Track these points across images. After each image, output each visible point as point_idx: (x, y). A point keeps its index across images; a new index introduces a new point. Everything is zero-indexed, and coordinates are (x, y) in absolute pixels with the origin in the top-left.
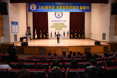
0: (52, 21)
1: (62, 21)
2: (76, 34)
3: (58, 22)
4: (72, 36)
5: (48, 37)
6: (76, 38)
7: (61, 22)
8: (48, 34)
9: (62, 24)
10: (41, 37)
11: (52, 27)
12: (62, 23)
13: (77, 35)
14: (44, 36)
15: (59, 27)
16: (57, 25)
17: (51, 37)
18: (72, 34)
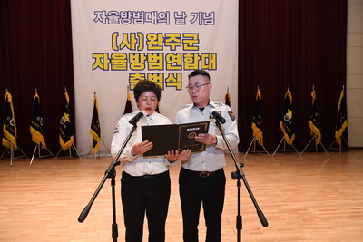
0: (103, 17)
1: (181, 18)
2: (289, 114)
3: (147, 28)
4: (258, 133)
5: (64, 145)
6: (288, 150)
7: (172, 28)
8: (66, 118)
9: (182, 39)
10: (11, 140)
11: (104, 62)
12: (181, 29)
13: (298, 127)
14: (38, 137)
15: (158, 61)
16: (146, 46)
17: (94, 146)
18: (259, 117)
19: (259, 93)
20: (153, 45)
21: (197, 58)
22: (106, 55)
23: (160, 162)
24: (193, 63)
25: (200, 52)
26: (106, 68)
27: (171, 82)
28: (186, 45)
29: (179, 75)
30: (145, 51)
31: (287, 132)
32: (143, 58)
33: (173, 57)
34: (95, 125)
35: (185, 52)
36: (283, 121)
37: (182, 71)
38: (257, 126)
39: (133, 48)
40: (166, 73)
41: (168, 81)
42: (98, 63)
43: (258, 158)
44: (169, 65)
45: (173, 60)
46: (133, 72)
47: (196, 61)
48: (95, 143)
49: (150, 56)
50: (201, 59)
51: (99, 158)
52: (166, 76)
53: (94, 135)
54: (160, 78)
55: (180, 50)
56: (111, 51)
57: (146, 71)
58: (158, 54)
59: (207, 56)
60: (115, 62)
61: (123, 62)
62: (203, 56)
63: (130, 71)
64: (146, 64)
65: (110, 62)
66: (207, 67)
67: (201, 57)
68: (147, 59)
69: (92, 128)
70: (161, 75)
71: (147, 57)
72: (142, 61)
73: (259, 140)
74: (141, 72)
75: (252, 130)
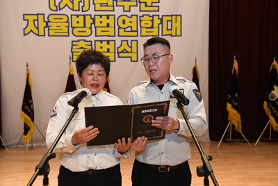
2: (276, 92)
11: (38, 25)
15: (108, 25)
16: (92, 6)
17: (25, 133)
18: (236, 95)
19: (236, 65)
20: (101, 5)
21: (157, 21)
22: (41, 17)
23: (108, 153)
24: (152, 27)
25: (161, 14)
26: (41, 33)
27: (125, 51)
28: (143, 5)
29: (134, 43)
30: (92, 12)
31: (273, 114)
32: (89, 21)
33: (127, 20)
34: (28, 105)
35: (141, 14)
36: (268, 101)
37: (139, 38)
38: (233, 107)
39: (76, 8)
40: (118, 40)
41: (120, 50)
42: (31, 26)
43: (236, 148)
44: (122, 31)
45: (127, 24)
46: (77, 39)
47: (156, 25)
48: (27, 129)
49: (98, 19)
50: (162, 23)
51: (31, 148)
52: (118, 44)
53: (26, 119)
54: (111, 46)
55: (135, 11)
56: (48, 12)
57: (93, 38)
58: (108, 17)
59: (170, 18)
60: (53, 25)
61: (63, 26)
62: (165, 19)
63: (72, 38)
64: (93, 29)
65: (47, 26)
66: (169, 32)
67: (162, 20)
68: (94, 23)
69: (23, 109)
70: (112, 43)
71: (94, 20)
72: (88, 25)
73: (236, 125)
74: (87, 39)
75: (227, 113)
